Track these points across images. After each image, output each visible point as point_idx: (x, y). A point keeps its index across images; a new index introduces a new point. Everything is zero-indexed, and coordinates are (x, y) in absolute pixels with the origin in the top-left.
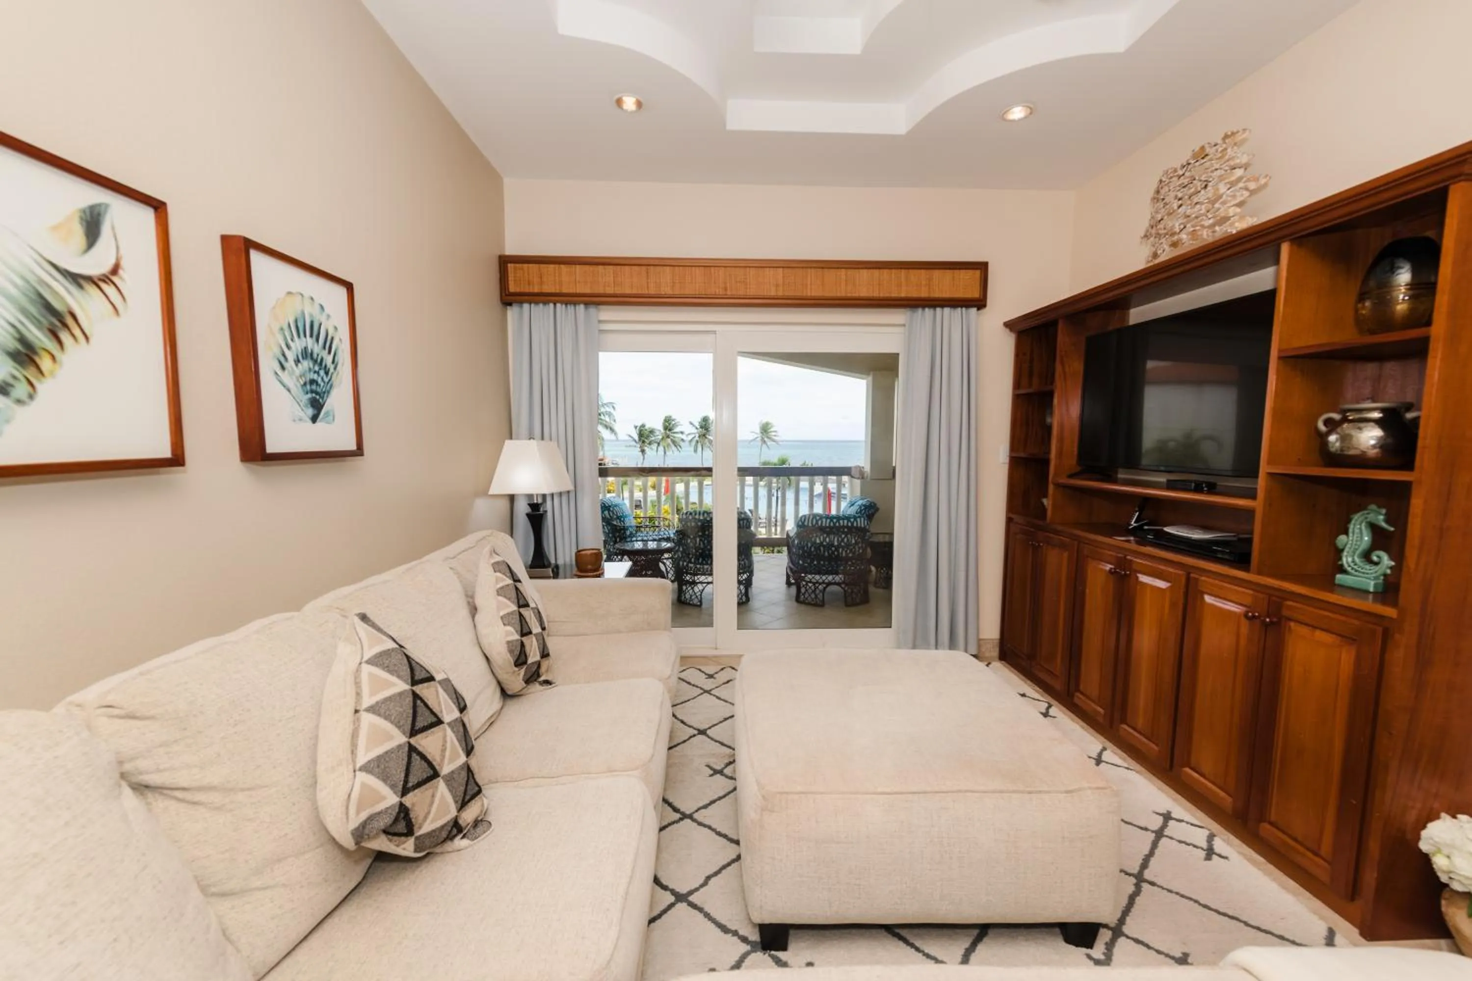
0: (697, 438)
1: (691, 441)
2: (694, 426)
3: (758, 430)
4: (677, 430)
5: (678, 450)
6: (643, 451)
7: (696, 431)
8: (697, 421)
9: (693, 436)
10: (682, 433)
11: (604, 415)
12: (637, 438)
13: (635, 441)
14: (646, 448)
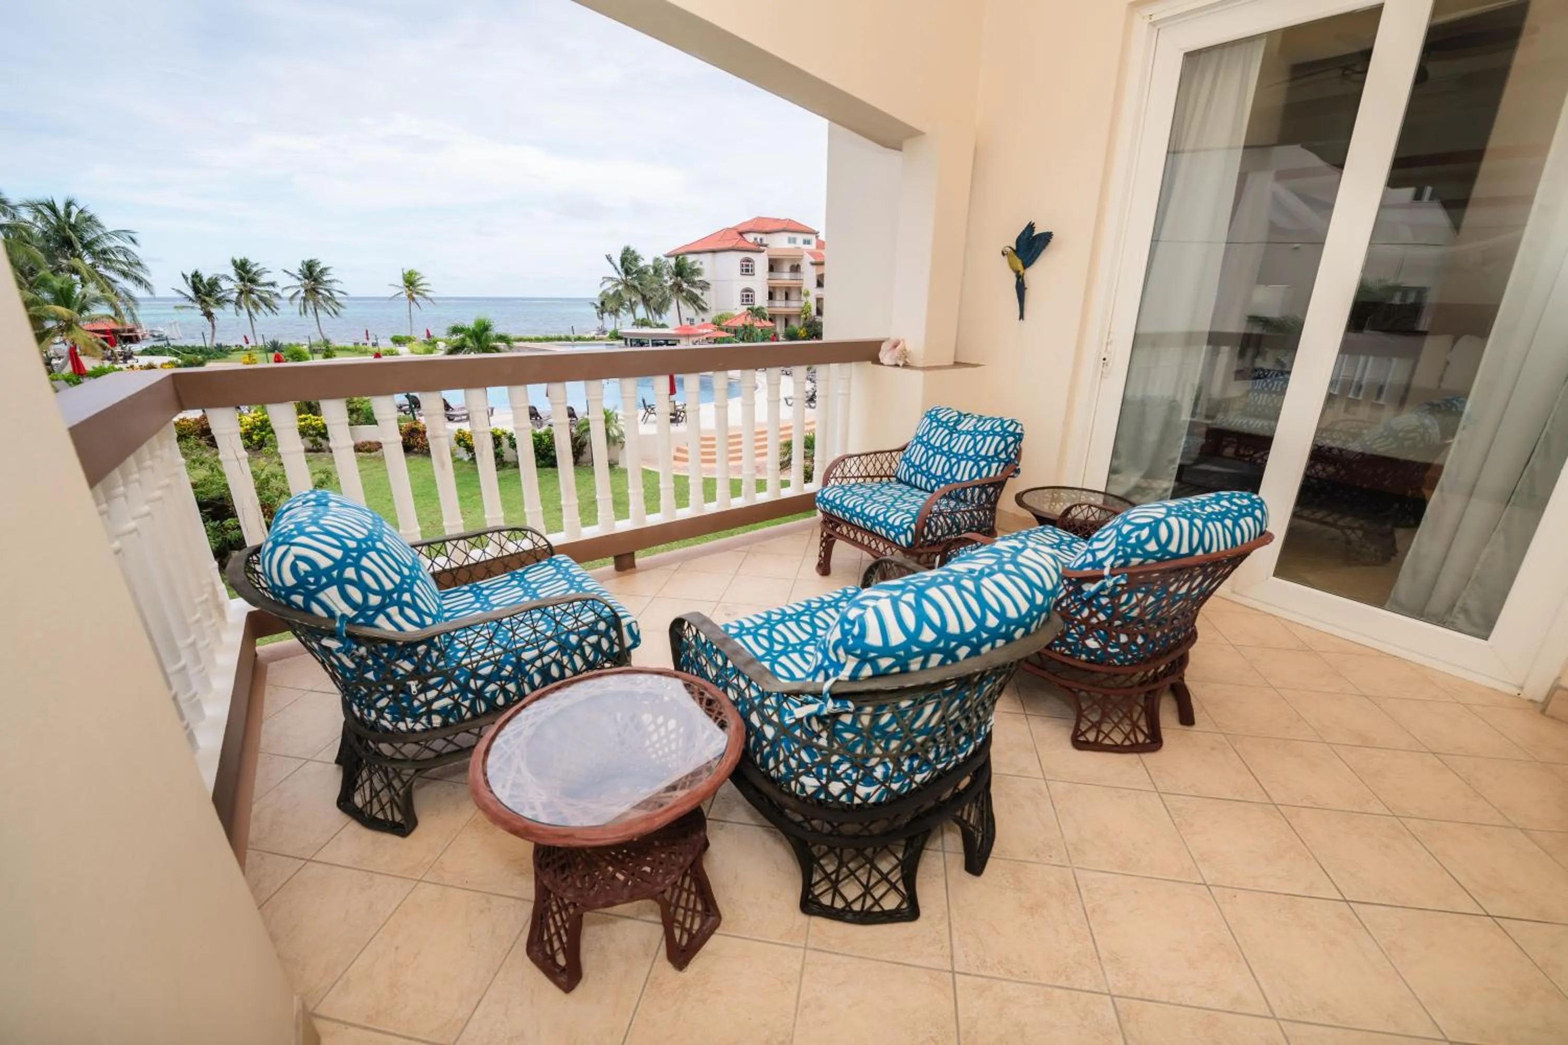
0: (302, 294)
1: (292, 298)
2: (292, 275)
3: (401, 283)
4: (264, 279)
5: (273, 311)
6: (209, 315)
7: (298, 283)
8: (296, 267)
9: (296, 290)
10: (273, 284)
11: (113, 253)
12: (191, 293)
13: (190, 299)
14: (213, 310)
